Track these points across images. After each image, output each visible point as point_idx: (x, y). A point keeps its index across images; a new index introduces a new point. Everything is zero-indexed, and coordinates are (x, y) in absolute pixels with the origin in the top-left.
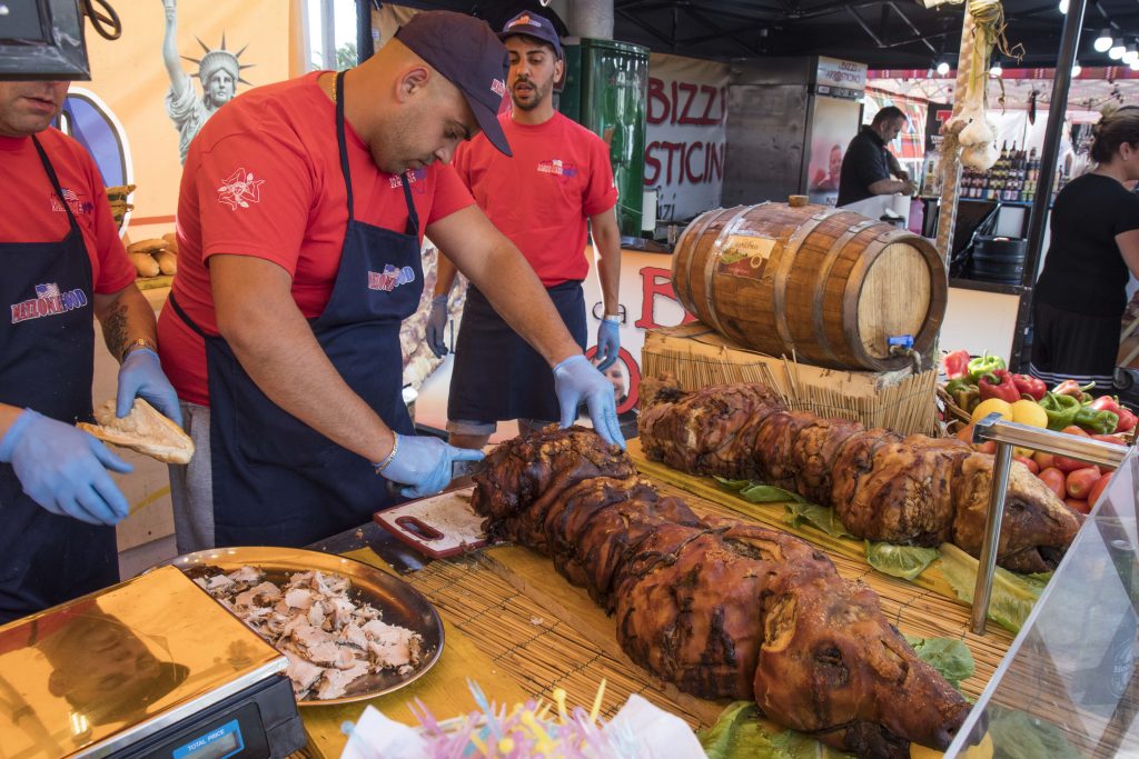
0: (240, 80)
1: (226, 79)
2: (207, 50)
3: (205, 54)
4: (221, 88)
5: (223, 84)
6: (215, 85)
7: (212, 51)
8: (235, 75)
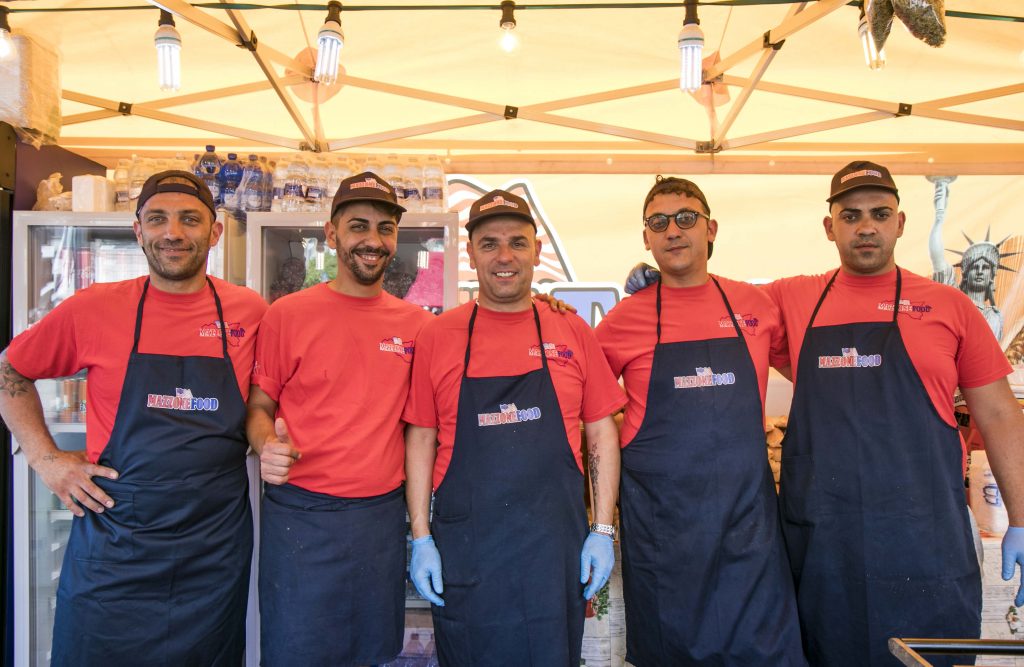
0: (1001, 267)
1: (984, 267)
2: (971, 243)
3: (968, 246)
4: (979, 274)
5: (980, 271)
6: (973, 272)
7: (976, 243)
8: (995, 263)
